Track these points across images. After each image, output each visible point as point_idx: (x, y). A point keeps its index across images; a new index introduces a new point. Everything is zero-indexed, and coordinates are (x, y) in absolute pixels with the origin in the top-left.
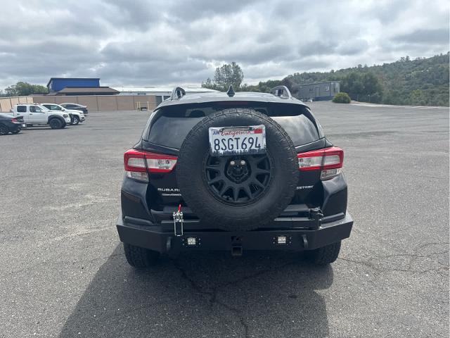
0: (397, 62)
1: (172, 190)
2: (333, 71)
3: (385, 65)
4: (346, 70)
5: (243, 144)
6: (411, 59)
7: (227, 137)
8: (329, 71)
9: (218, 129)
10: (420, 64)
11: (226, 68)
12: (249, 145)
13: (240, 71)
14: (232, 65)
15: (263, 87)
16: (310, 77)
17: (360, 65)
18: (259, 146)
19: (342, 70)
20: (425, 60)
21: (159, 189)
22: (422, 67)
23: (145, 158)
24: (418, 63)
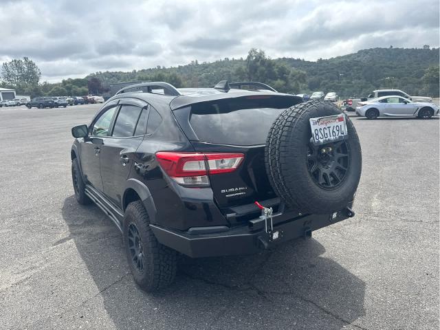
0: (189, 65)
1: (236, 189)
2: (135, 71)
3: (180, 67)
4: (147, 70)
5: (333, 132)
6: (200, 63)
7: (322, 127)
8: (131, 71)
9: (316, 119)
10: (207, 68)
11: (17, 64)
12: (337, 133)
13: (37, 67)
14: (23, 61)
15: (68, 85)
16: (113, 76)
17: (159, 67)
18: (343, 134)
19: (143, 71)
20: (210, 65)
21: (223, 191)
22: (208, 69)
23: (206, 159)
24: (205, 66)
